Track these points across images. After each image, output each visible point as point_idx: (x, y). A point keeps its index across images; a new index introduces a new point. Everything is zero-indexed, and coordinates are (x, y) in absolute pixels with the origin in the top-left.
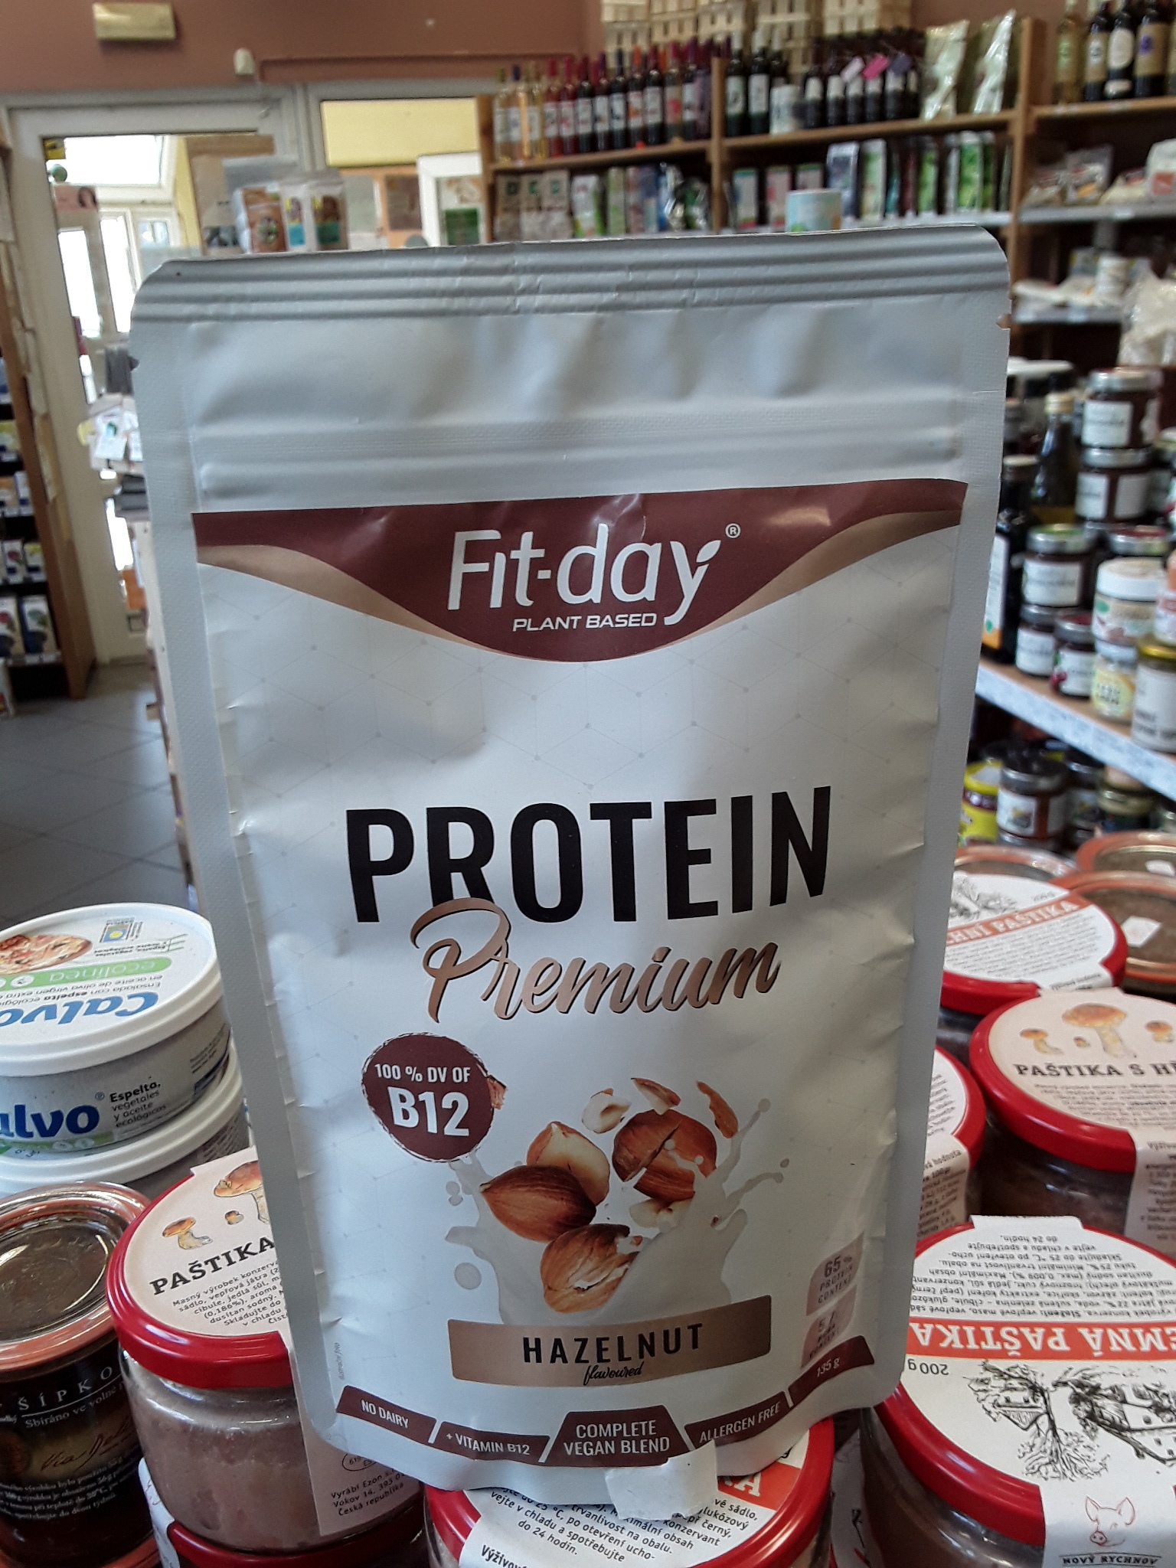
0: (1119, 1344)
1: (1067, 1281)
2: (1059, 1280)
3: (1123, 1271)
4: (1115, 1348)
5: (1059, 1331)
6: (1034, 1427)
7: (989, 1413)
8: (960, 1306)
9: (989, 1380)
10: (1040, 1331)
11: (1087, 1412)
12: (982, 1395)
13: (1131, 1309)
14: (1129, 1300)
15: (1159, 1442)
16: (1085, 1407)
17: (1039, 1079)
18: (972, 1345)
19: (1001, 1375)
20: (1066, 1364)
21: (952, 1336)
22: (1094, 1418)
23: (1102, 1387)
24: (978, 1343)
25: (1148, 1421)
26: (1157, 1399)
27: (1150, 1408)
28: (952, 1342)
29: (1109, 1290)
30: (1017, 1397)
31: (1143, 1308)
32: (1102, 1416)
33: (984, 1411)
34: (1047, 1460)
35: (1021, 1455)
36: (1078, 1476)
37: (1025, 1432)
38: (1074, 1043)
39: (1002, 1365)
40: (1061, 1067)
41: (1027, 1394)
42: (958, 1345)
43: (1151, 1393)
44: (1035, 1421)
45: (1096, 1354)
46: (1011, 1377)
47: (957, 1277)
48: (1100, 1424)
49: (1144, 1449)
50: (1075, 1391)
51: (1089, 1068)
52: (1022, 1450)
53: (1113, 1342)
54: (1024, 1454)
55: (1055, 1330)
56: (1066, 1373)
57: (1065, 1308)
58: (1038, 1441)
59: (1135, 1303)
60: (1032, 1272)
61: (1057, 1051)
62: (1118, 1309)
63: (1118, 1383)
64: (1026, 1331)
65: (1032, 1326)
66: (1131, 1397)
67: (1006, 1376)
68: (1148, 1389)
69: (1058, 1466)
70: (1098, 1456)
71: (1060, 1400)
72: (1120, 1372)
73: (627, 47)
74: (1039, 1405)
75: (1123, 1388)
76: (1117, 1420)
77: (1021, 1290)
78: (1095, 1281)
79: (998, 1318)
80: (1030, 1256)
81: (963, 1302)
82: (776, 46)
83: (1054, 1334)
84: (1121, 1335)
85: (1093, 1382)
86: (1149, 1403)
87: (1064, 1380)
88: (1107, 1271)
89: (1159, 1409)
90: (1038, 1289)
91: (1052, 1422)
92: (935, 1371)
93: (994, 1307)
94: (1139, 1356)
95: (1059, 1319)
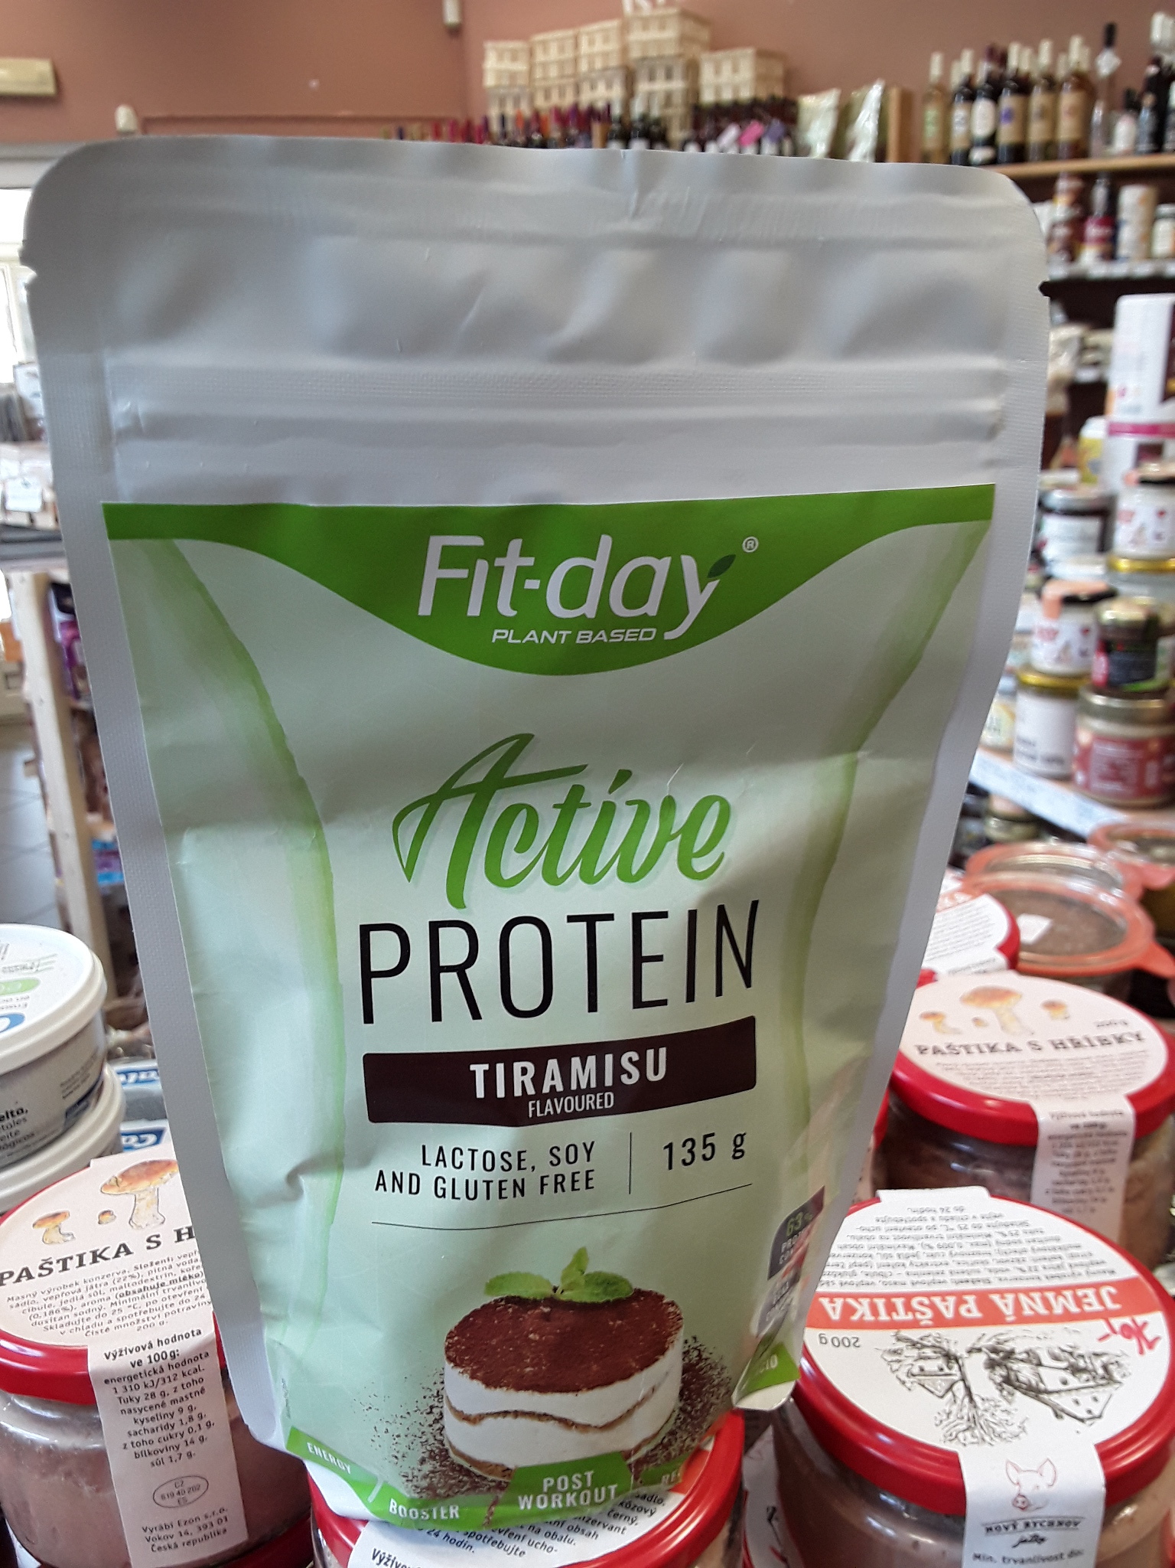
0: (1032, 1309)
1: (975, 1249)
2: (967, 1248)
3: (1031, 1237)
4: (1027, 1312)
5: (971, 1299)
6: (950, 1395)
7: (904, 1383)
8: (869, 1279)
9: (902, 1350)
10: (951, 1300)
11: (1002, 1376)
12: (895, 1366)
13: (1042, 1273)
14: (1040, 1265)
15: (1077, 1402)
16: (1001, 1371)
17: (939, 1058)
18: (884, 1317)
19: (914, 1344)
20: (978, 1331)
21: (863, 1310)
22: (1010, 1382)
23: (1017, 1351)
24: (889, 1314)
25: (1065, 1383)
26: (1072, 1360)
27: (1065, 1369)
28: (863, 1315)
29: (1017, 1256)
30: (932, 1366)
31: (1053, 1272)
32: (1018, 1380)
33: (898, 1382)
34: (964, 1427)
35: (938, 1422)
36: (997, 1440)
37: (941, 1400)
38: (972, 1025)
39: (914, 1334)
40: (961, 1046)
41: (941, 1362)
42: (869, 1317)
43: (1067, 1355)
44: (950, 1388)
45: (1009, 1319)
46: (924, 1346)
47: (865, 1251)
48: (1016, 1388)
49: (1063, 1410)
50: (988, 1355)
51: (988, 1046)
52: (939, 1418)
53: (1025, 1307)
54: (941, 1421)
55: (967, 1297)
56: (980, 1339)
57: (975, 1276)
58: (955, 1408)
59: (1045, 1268)
60: (941, 1242)
61: (956, 1032)
62: (1028, 1274)
63: (1032, 1346)
64: (937, 1300)
65: (943, 1295)
66: (1046, 1360)
67: (919, 1345)
68: (1063, 1351)
69: (976, 1431)
70: (1016, 1420)
71: (975, 1367)
72: (1035, 1335)
73: (510, 111)
74: (953, 1372)
75: (1038, 1352)
76: (1034, 1383)
77: (931, 1260)
78: (1004, 1248)
79: (909, 1289)
80: (938, 1226)
81: (874, 1274)
82: (655, 113)
83: (966, 1302)
84: (1032, 1299)
85: (1007, 1347)
86: (1064, 1365)
87: (978, 1346)
88: (1015, 1238)
89: (1075, 1370)
90: (947, 1259)
91: (968, 1389)
92: (847, 1344)
93: (904, 1278)
94: (1051, 1319)
95: (970, 1287)
